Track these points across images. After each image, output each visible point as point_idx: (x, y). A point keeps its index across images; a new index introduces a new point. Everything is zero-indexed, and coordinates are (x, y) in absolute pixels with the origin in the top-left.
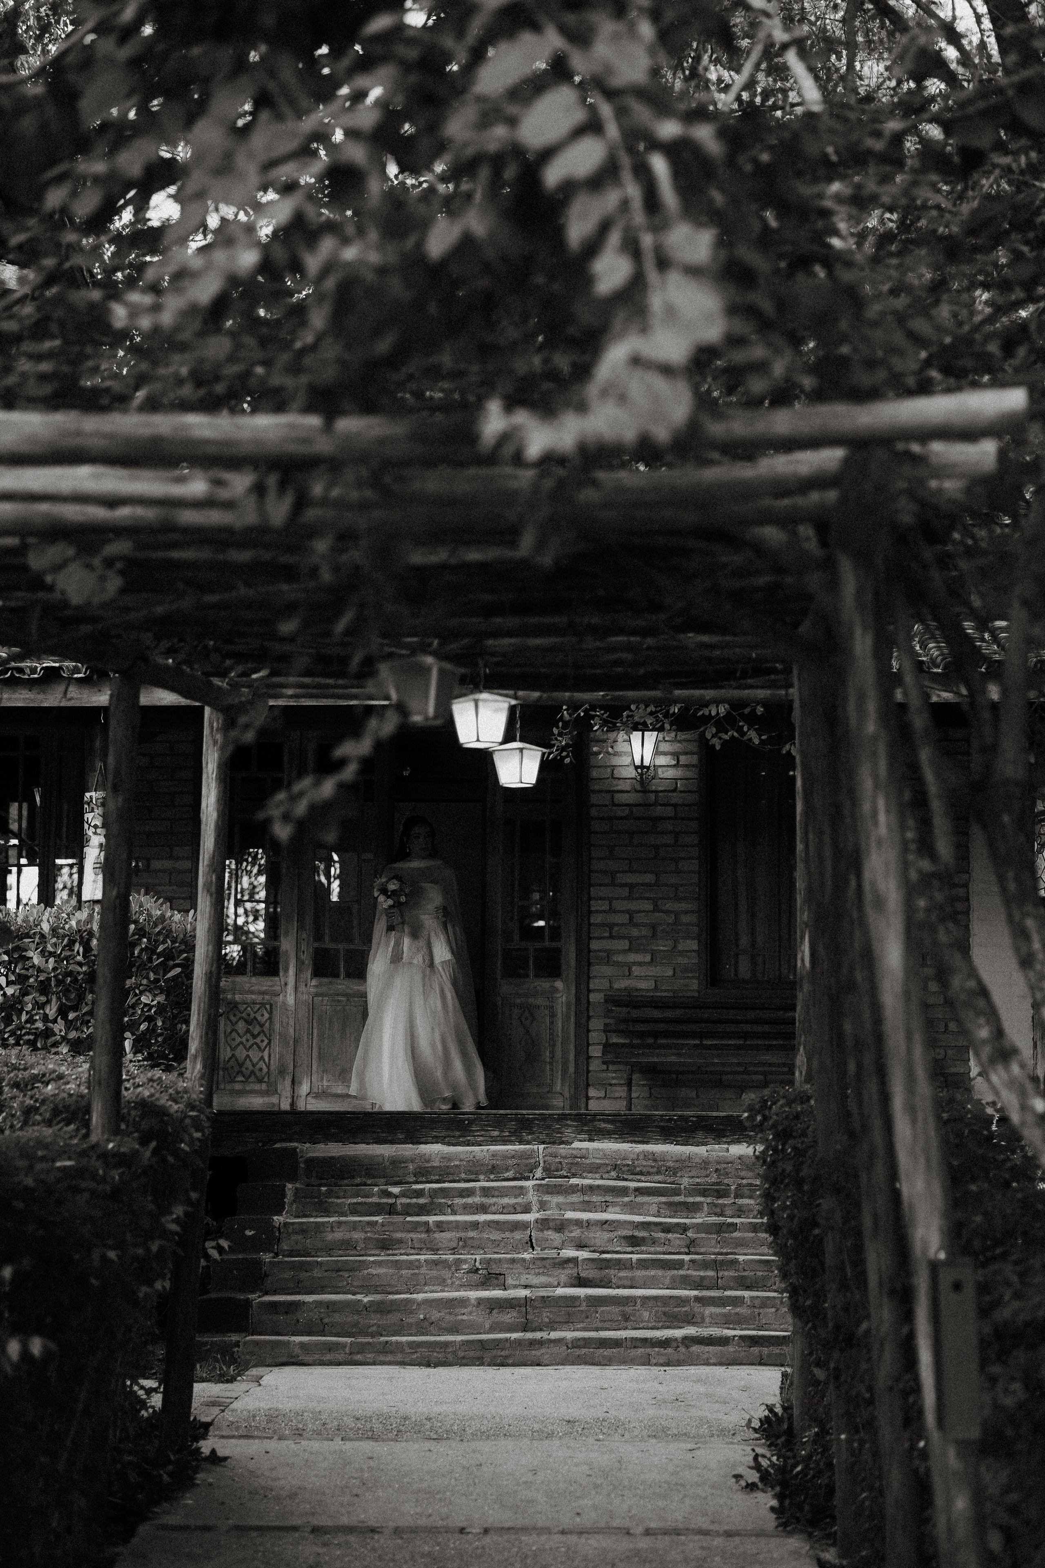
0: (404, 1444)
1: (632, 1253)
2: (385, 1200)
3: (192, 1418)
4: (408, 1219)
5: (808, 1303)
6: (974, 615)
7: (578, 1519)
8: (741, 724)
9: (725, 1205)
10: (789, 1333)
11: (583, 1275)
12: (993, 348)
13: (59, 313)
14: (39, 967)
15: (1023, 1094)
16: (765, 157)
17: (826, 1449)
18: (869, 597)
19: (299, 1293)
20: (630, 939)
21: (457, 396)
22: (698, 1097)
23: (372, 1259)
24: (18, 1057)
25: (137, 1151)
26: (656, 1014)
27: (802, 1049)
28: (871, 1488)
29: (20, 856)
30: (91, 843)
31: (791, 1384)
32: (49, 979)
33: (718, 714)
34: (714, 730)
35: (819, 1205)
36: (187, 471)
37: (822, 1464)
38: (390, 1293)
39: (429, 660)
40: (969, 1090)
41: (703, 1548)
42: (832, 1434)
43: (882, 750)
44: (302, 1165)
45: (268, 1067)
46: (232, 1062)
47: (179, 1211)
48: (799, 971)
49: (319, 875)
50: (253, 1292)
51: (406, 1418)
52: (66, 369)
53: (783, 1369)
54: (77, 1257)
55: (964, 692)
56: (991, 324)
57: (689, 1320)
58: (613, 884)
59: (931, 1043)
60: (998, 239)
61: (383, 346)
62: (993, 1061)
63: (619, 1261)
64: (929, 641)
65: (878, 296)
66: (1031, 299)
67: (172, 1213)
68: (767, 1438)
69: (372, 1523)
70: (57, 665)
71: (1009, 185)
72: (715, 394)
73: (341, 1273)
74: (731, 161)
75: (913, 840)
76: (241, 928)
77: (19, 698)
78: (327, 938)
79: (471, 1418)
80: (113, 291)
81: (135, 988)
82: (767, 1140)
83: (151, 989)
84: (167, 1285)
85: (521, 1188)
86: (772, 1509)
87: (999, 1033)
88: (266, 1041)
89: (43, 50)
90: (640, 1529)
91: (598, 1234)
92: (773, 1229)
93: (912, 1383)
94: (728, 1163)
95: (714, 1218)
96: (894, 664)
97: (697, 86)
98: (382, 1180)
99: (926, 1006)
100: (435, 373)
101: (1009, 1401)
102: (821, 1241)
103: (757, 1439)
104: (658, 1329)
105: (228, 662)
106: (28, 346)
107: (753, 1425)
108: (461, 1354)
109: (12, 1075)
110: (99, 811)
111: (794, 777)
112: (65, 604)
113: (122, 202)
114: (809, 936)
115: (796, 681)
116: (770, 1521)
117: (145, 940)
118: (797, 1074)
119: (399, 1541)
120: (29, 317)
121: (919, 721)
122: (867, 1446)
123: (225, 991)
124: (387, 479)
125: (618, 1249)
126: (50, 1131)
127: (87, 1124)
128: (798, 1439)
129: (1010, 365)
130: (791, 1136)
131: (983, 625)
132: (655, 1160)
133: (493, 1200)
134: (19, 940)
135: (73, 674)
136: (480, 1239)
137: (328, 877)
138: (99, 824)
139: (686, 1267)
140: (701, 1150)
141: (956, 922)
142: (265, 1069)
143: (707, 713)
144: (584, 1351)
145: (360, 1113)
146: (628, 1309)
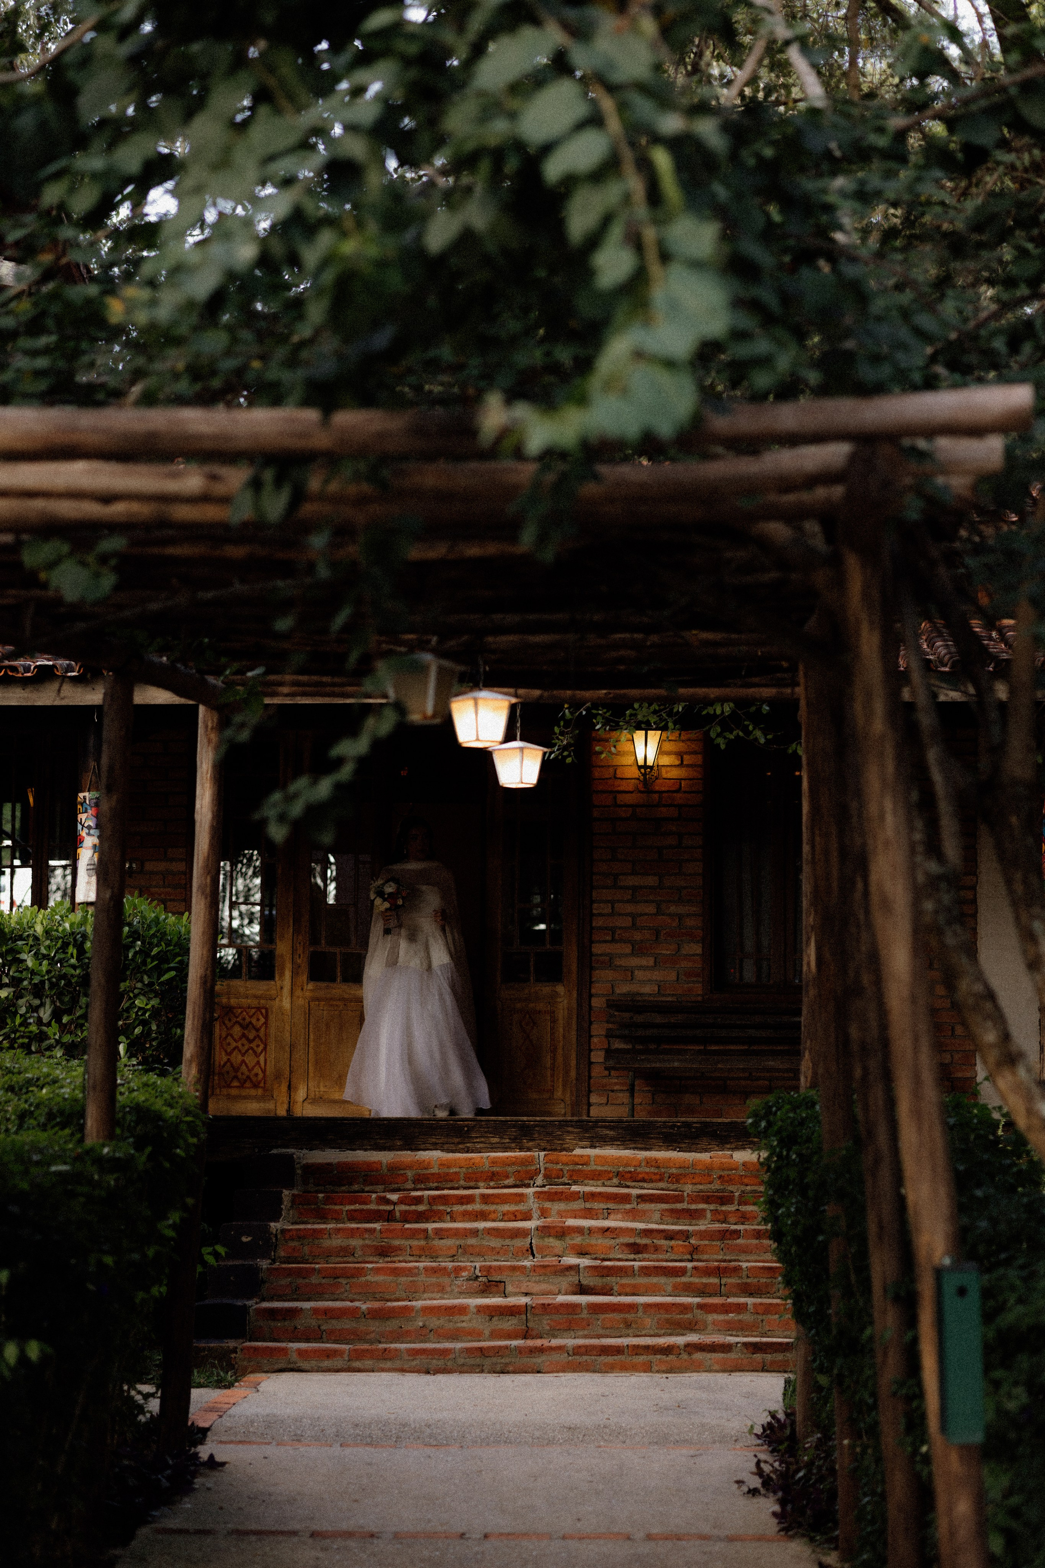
0: (402, 1451)
1: (634, 1260)
2: (382, 1207)
3: (190, 1423)
4: (407, 1226)
5: (812, 1309)
6: (981, 612)
7: (579, 1525)
8: (746, 723)
9: (730, 1212)
10: (791, 1340)
11: (585, 1282)
12: (999, 344)
13: (55, 309)
14: (33, 970)
15: (1029, 1099)
16: (768, 152)
17: (829, 1454)
18: (875, 594)
19: (297, 1300)
20: (633, 944)
21: (456, 390)
22: (701, 1103)
23: (370, 1266)
24: (12, 1060)
25: (133, 1155)
26: (658, 1019)
27: (807, 1054)
28: (873, 1493)
29: (13, 857)
30: (84, 844)
31: (794, 1391)
32: (42, 982)
33: (723, 712)
34: (719, 730)
35: (824, 1211)
36: (182, 466)
37: (824, 1469)
38: (387, 1301)
39: (428, 657)
40: (975, 1094)
41: (704, 1553)
42: (834, 1440)
43: (889, 751)
44: (299, 1172)
45: (264, 1072)
46: (228, 1067)
47: (175, 1217)
48: (804, 976)
49: (315, 878)
50: (249, 1299)
51: (405, 1425)
52: (61, 364)
53: (786, 1375)
54: (73, 1261)
55: (971, 690)
56: (996, 321)
57: (692, 1327)
58: (615, 886)
59: (938, 1047)
60: (1004, 236)
61: (382, 339)
62: (999, 1064)
63: (621, 1269)
64: (936, 639)
65: (885, 290)
66: (1035, 296)
67: (167, 1219)
68: (770, 1444)
69: (372, 1528)
70: (51, 663)
71: (1014, 183)
72: (720, 388)
73: (339, 1280)
74: (734, 156)
75: (920, 842)
76: (236, 931)
77: (14, 697)
78: (323, 942)
79: (472, 1425)
80: (109, 286)
81: (129, 991)
82: (771, 1146)
83: (145, 993)
84: (163, 1289)
85: (522, 1195)
86: (774, 1514)
87: (1006, 1037)
88: (262, 1046)
89: (43, 49)
90: (641, 1535)
91: (600, 1241)
92: (777, 1235)
93: (917, 1390)
94: (732, 1170)
95: (717, 1225)
96: (901, 663)
97: (700, 81)
98: (381, 1187)
99: (933, 1012)
100: (433, 366)
101: (1011, 1406)
102: (825, 1249)
103: (758, 1445)
104: (659, 1336)
105: (223, 660)
106: (24, 343)
107: (755, 1431)
108: (461, 1361)
109: (6, 1078)
110: (92, 811)
111: (800, 777)
112: (59, 601)
113: (119, 197)
114: (816, 941)
115: (802, 681)
116: (772, 1526)
117: (139, 943)
118: (802, 1079)
119: (399, 1546)
120: (25, 312)
121: (926, 720)
122: (870, 1451)
123: (219, 995)
124: (385, 473)
125: (620, 1256)
126: (46, 1135)
127: (82, 1128)
128: (801, 1445)
129: (1016, 362)
130: (796, 1142)
131: (991, 623)
132: (658, 1167)
133: (492, 1208)
134: (13, 943)
135: (67, 672)
136: (480, 1246)
137: (324, 879)
138: (92, 824)
139: (689, 1274)
140: (704, 1157)
141: (963, 925)
142: (261, 1076)
143: (712, 712)
144: (585, 1358)
145: (357, 1119)
146: (630, 1316)
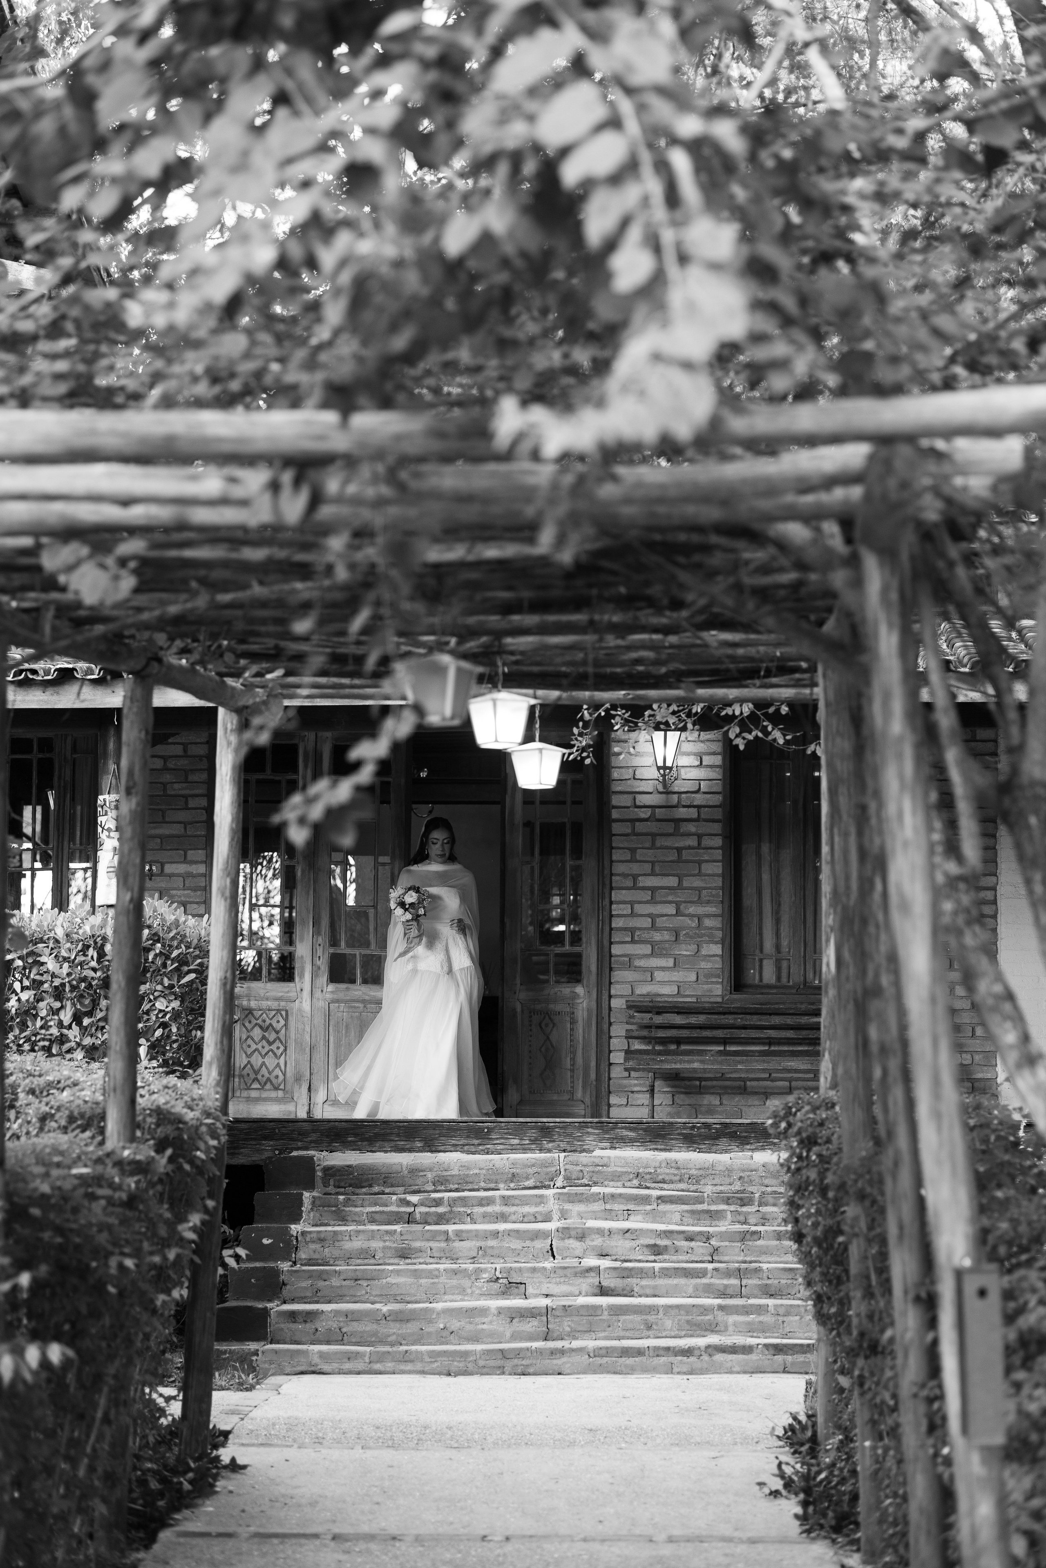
0: (424, 1453)
1: (655, 1261)
2: (403, 1209)
3: (211, 1426)
4: (428, 1228)
5: (833, 1310)
6: (1000, 612)
7: (600, 1527)
8: (765, 723)
9: (749, 1213)
10: (813, 1341)
11: (605, 1283)
12: (1019, 345)
13: (75, 312)
14: (53, 973)
16: (787, 154)
17: (850, 1456)
18: (894, 596)
19: (317, 1302)
20: (653, 944)
21: (474, 392)
22: (721, 1103)
23: (390, 1268)
24: (33, 1063)
25: (153, 1158)
26: (678, 1020)
27: (827, 1055)
28: (895, 1495)
29: (34, 860)
30: (104, 847)
31: (815, 1392)
32: (63, 985)
33: (742, 713)
34: (738, 730)
35: (844, 1212)
36: (201, 469)
37: (846, 1470)
38: (409, 1303)
39: (446, 659)
40: (996, 1096)
41: (726, 1555)
42: (856, 1441)
43: (908, 752)
44: (319, 1173)
45: (284, 1075)
46: (248, 1070)
47: (195, 1219)
48: (823, 976)
49: (334, 879)
50: (270, 1301)
51: (426, 1428)
52: (81, 367)
53: (807, 1377)
54: (94, 1264)
55: (991, 691)
56: (1016, 321)
57: (712, 1328)
58: (635, 887)
59: (958, 1048)
60: (1024, 237)
61: (400, 342)
62: (1019, 1066)
63: (641, 1270)
64: (956, 640)
65: (903, 292)
67: (187, 1221)
68: (792, 1445)
69: (393, 1530)
70: (70, 666)
71: (1035, 185)
72: (738, 389)
73: (359, 1282)
74: (753, 158)
75: (939, 843)
76: (256, 933)
77: (33, 700)
78: (343, 944)
79: (492, 1427)
80: (128, 289)
81: (149, 994)
82: (791, 1147)
83: (165, 995)
84: (185, 1292)
85: (541, 1196)
86: (797, 1516)
87: (1026, 1038)
88: (282, 1048)
89: (64, 54)
90: (663, 1537)
91: (620, 1243)
92: (798, 1237)
93: (938, 1390)
94: (752, 1171)
95: (738, 1226)
96: (921, 664)
97: (719, 83)
98: (402, 1189)
99: (953, 1012)
100: (451, 368)
101: (1033, 1408)
102: (846, 1249)
103: (780, 1447)
104: (680, 1337)
105: (243, 662)
106: (44, 346)
107: (777, 1433)
108: (481, 1363)
109: (27, 1081)
110: (112, 814)
111: (819, 778)
112: (78, 604)
113: (139, 200)
114: (836, 942)
115: (820, 680)
116: (795, 1527)
117: (159, 945)
118: (822, 1080)
119: (421, 1549)
120: (45, 316)
121: (946, 721)
122: (892, 1453)
123: (239, 997)
124: (404, 475)
125: (640, 1258)
126: (66, 1137)
127: (102, 1131)
128: (822, 1447)
129: (1036, 363)
130: (816, 1143)
131: (1010, 623)
132: (678, 1168)
133: (512, 1209)
134: (34, 945)
135: (87, 674)
136: (501, 1247)
137: (344, 881)
138: (113, 827)
139: (709, 1275)
140: (724, 1158)
141: (983, 925)
142: (281, 1078)
143: (730, 713)
144: (605, 1360)
146: (651, 1318)
